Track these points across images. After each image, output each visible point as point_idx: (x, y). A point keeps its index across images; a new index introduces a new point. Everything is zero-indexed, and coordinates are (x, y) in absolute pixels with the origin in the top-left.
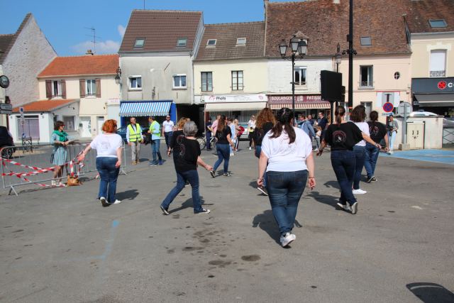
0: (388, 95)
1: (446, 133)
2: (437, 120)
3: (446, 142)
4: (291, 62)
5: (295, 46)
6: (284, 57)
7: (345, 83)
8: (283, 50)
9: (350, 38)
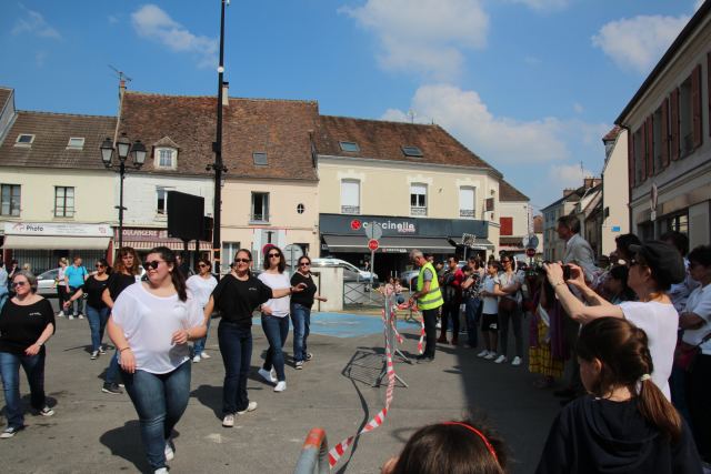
0: (270, 234)
1: (347, 289)
2: (336, 271)
3: (348, 302)
5: (123, 151)
8: (107, 155)
9: (217, 147)
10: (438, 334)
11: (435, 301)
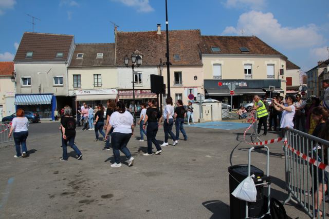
0: (191, 90)
1: (223, 112)
2: (218, 104)
3: (223, 117)
4: (131, 69)
5: (134, 59)
6: (127, 66)
7: (165, 82)
8: (127, 62)
9: (167, 55)
10: (268, 128)
11: (264, 113)
